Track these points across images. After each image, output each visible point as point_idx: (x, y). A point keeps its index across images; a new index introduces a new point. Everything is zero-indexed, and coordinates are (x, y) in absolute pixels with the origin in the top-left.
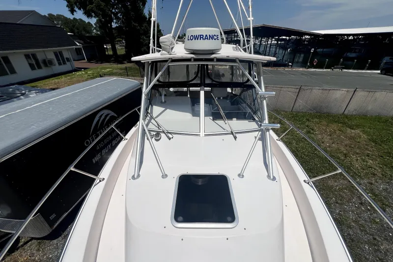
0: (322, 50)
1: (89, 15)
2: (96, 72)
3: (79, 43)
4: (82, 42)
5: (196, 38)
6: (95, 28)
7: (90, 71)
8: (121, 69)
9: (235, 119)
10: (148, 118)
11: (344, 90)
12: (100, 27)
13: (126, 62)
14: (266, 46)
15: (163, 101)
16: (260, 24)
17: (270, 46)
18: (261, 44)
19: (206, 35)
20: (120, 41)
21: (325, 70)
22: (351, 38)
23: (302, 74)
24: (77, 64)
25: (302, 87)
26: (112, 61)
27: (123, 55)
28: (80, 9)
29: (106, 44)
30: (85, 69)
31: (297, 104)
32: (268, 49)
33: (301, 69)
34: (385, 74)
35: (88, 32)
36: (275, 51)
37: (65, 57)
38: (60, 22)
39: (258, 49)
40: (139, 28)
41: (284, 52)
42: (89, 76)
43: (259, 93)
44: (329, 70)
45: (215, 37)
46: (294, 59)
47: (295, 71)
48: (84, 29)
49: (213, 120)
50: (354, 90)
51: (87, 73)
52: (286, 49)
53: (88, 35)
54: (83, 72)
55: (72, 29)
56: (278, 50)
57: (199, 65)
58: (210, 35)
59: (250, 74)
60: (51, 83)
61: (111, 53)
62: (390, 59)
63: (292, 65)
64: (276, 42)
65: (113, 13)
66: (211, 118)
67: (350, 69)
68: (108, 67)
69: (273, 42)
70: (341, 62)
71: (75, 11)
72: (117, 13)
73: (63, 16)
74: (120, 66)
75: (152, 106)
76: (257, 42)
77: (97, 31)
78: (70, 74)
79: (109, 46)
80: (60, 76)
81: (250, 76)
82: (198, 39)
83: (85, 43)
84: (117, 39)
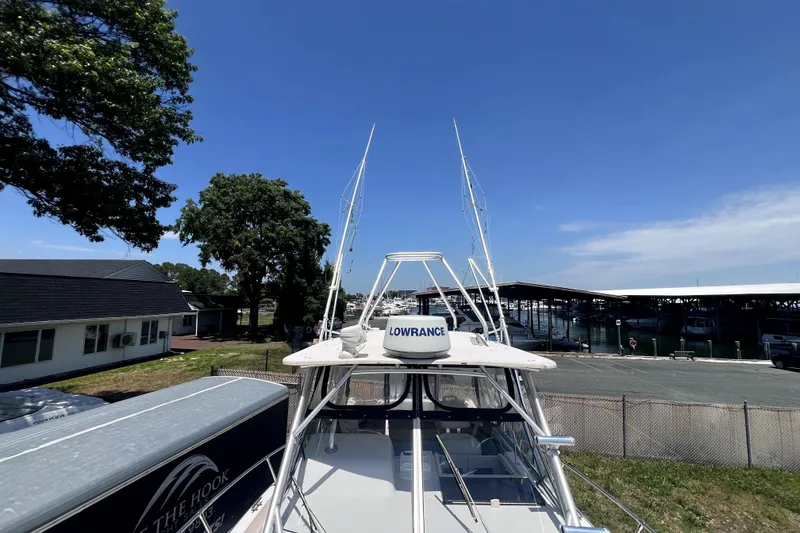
0: (635, 321)
1: (228, 266)
2: (207, 358)
3: (195, 306)
4: (201, 305)
5: (405, 332)
6: (232, 283)
7: (194, 356)
8: (256, 352)
9: (495, 502)
10: (290, 494)
11: (721, 405)
12: (241, 283)
13: (268, 339)
14: (530, 313)
15: (332, 446)
16: (511, 281)
17: (538, 314)
18: (519, 310)
19: (423, 329)
20: (269, 302)
21: (659, 359)
22: (678, 301)
23: (616, 366)
24: (175, 342)
25: (627, 399)
26: (245, 336)
27: (268, 328)
28: (217, 259)
29: (241, 308)
30: (186, 351)
31: (631, 440)
32: (535, 319)
33: (610, 356)
34: (785, 368)
35: (218, 289)
36: (550, 323)
37: (159, 330)
38: (177, 274)
39: (516, 318)
40: (306, 284)
41: (566, 323)
42: (191, 365)
43: (540, 438)
44: (667, 358)
45: (438, 332)
46: (589, 337)
47: (598, 360)
48: (214, 285)
49: (444, 503)
50: (742, 406)
51: (187, 360)
52: (569, 319)
53: (214, 293)
54: (181, 359)
55: (192, 284)
56: (553, 320)
57: (409, 375)
58: (428, 329)
59: (512, 394)
60: (108, 380)
61: (246, 322)
62: (775, 338)
63: (589, 348)
64: (546, 307)
65: (270, 265)
66: (439, 494)
67: (708, 356)
68: (232, 349)
69: (541, 307)
70: (683, 344)
71: (209, 261)
72: (275, 265)
73: (187, 266)
74: (256, 346)
75: (305, 459)
76: (513, 306)
77: (234, 286)
78: (154, 362)
79: (247, 311)
80: (131, 366)
81: (514, 398)
82: (407, 335)
83: (206, 306)
84: (265, 300)
